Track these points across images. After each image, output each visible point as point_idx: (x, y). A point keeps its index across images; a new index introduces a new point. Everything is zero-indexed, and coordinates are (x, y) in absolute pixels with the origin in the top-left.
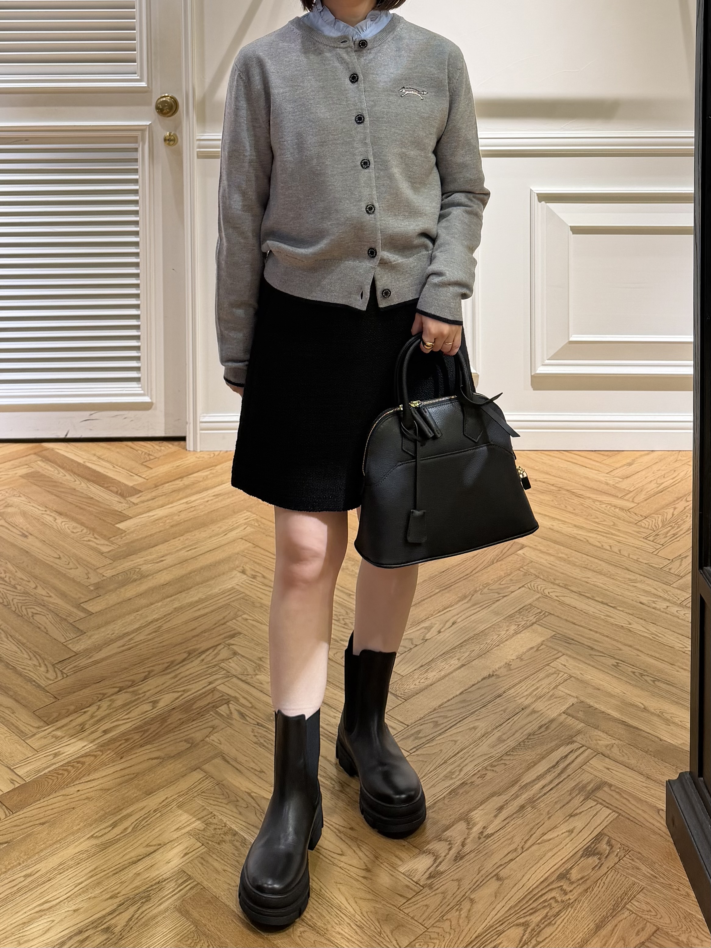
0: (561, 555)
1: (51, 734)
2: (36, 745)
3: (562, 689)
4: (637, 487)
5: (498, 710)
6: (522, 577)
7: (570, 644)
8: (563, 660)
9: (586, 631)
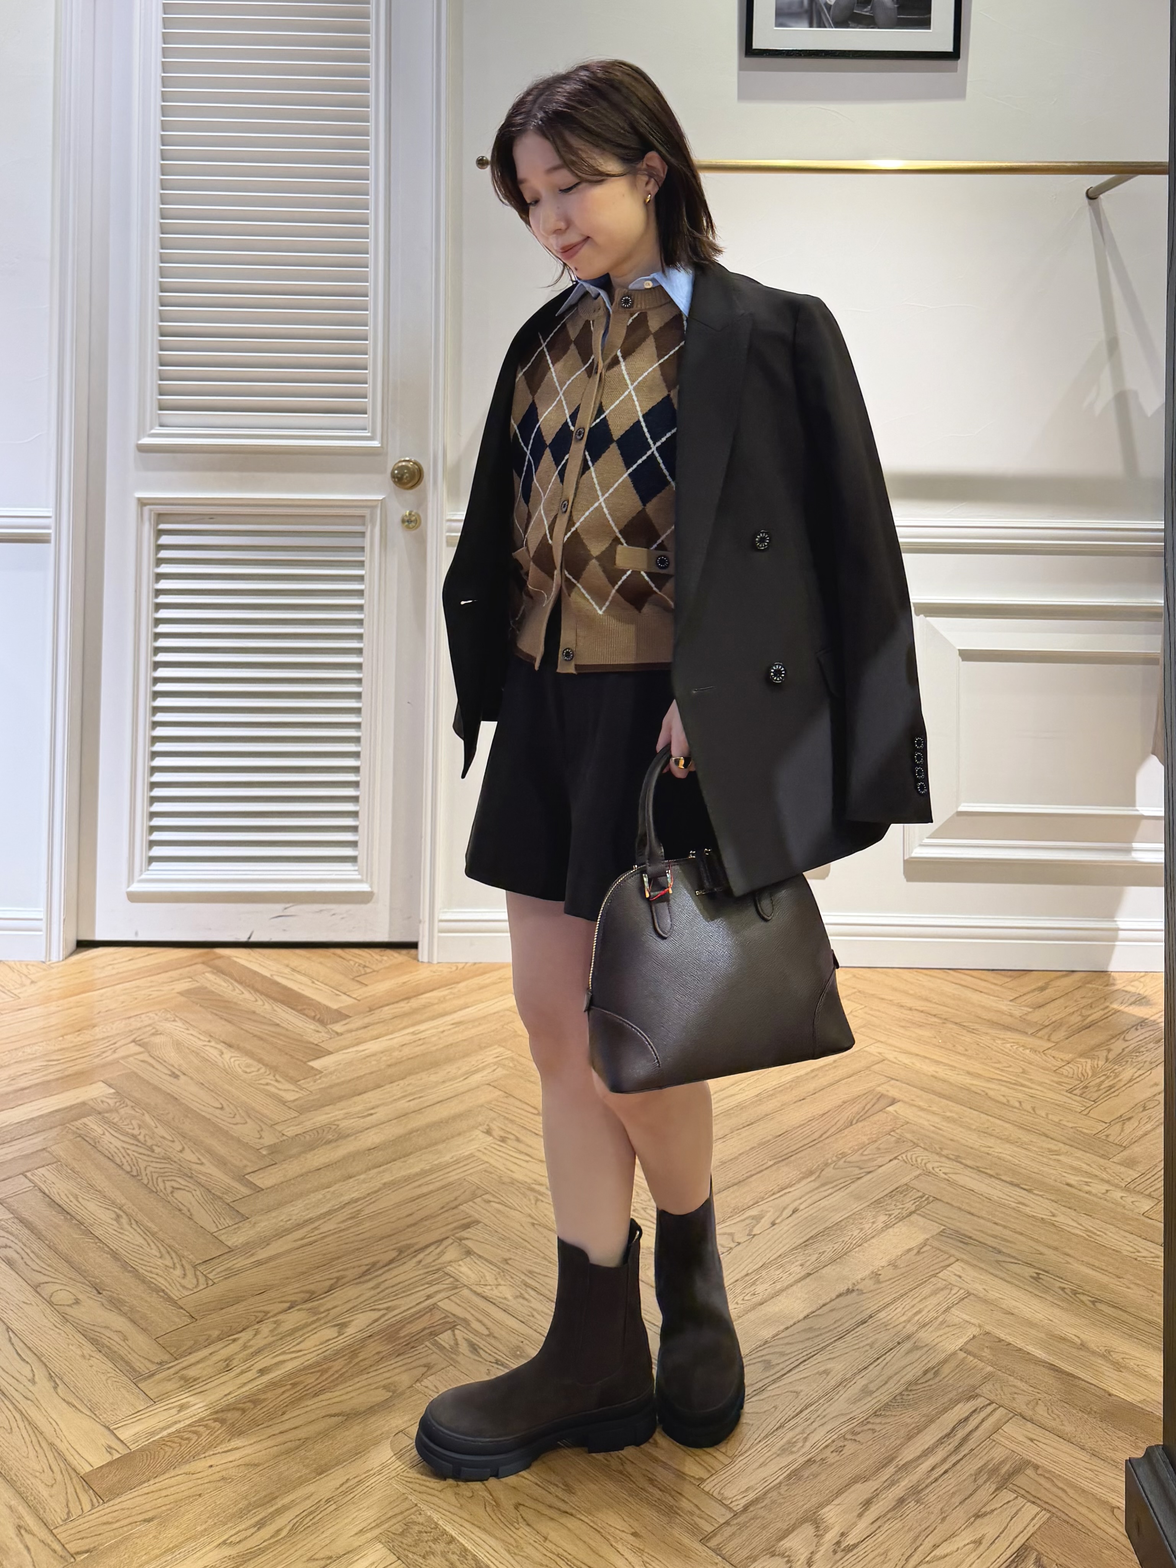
0: (948, 1114)
1: (179, 1375)
2: (153, 1392)
3: (958, 1313)
4: (1054, 1019)
5: (861, 1345)
6: (893, 1145)
7: (966, 1244)
8: (957, 1268)
9: (989, 1224)
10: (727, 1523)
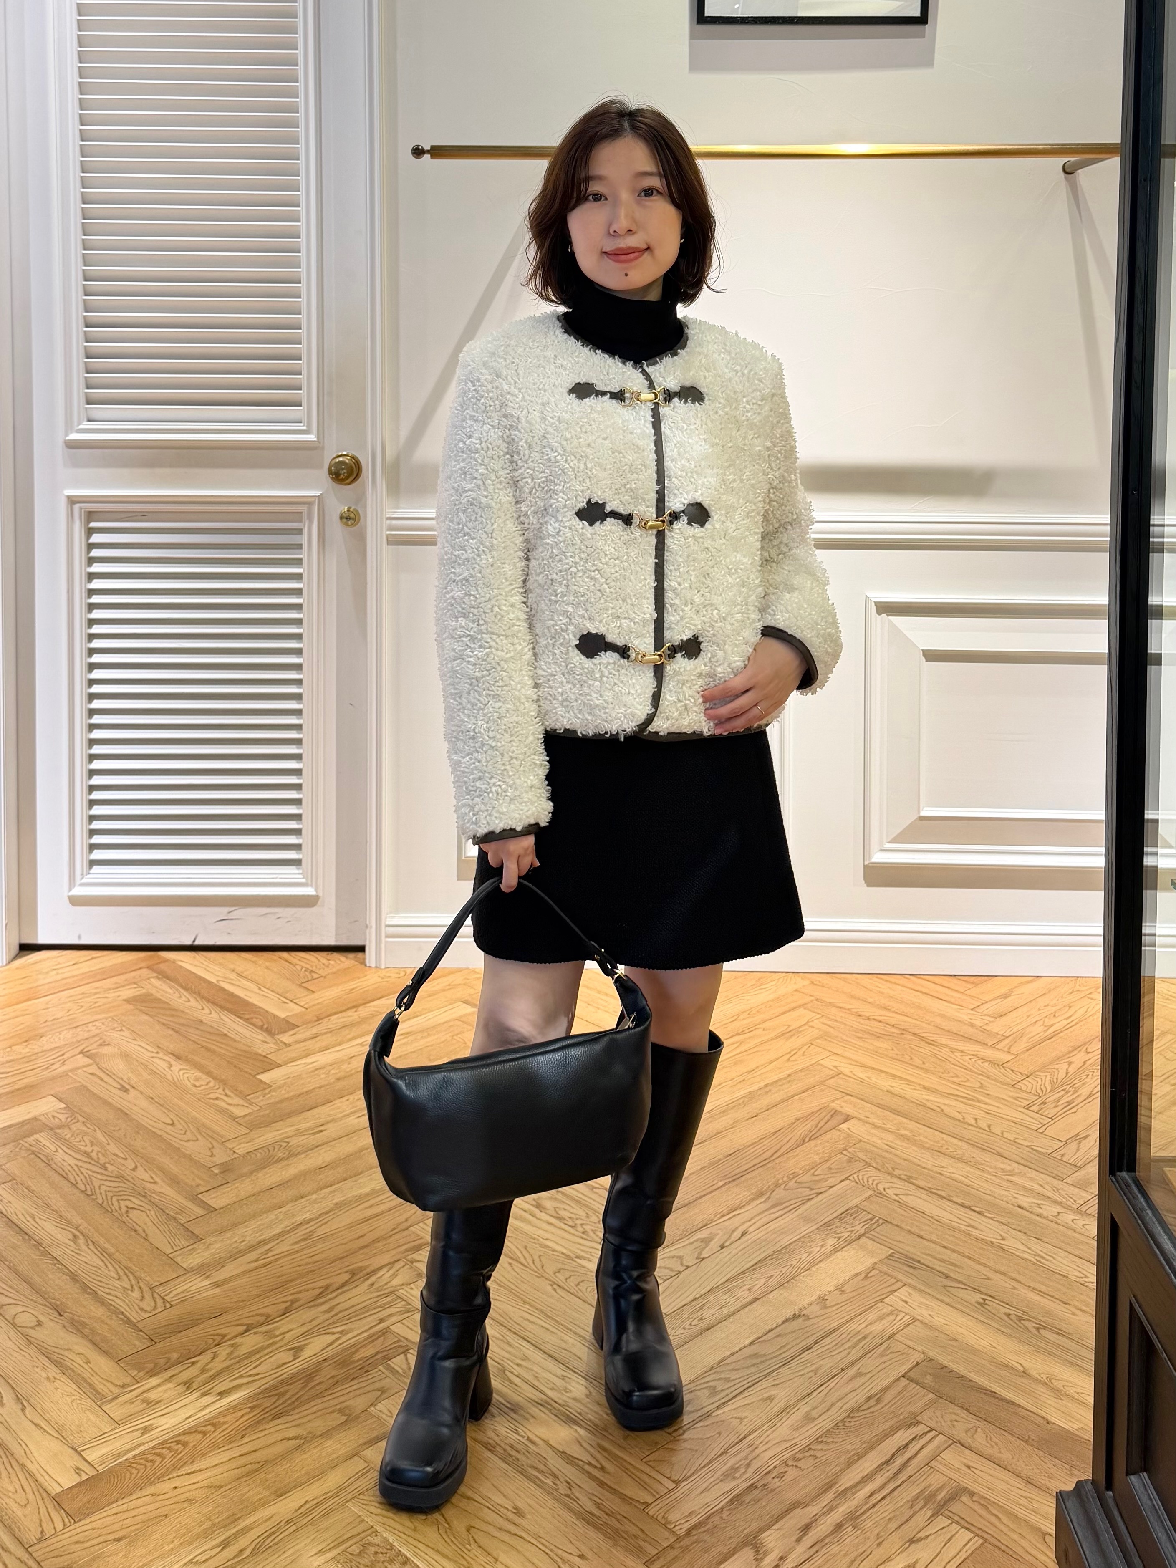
0: (903, 1132)
1: (141, 1397)
2: (117, 1414)
3: (901, 1339)
4: (1015, 1030)
5: (806, 1371)
6: (845, 1165)
7: (915, 1268)
8: (903, 1293)
9: (939, 1248)
10: (671, 1546)
